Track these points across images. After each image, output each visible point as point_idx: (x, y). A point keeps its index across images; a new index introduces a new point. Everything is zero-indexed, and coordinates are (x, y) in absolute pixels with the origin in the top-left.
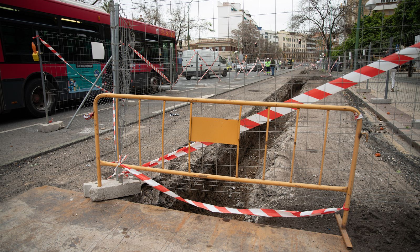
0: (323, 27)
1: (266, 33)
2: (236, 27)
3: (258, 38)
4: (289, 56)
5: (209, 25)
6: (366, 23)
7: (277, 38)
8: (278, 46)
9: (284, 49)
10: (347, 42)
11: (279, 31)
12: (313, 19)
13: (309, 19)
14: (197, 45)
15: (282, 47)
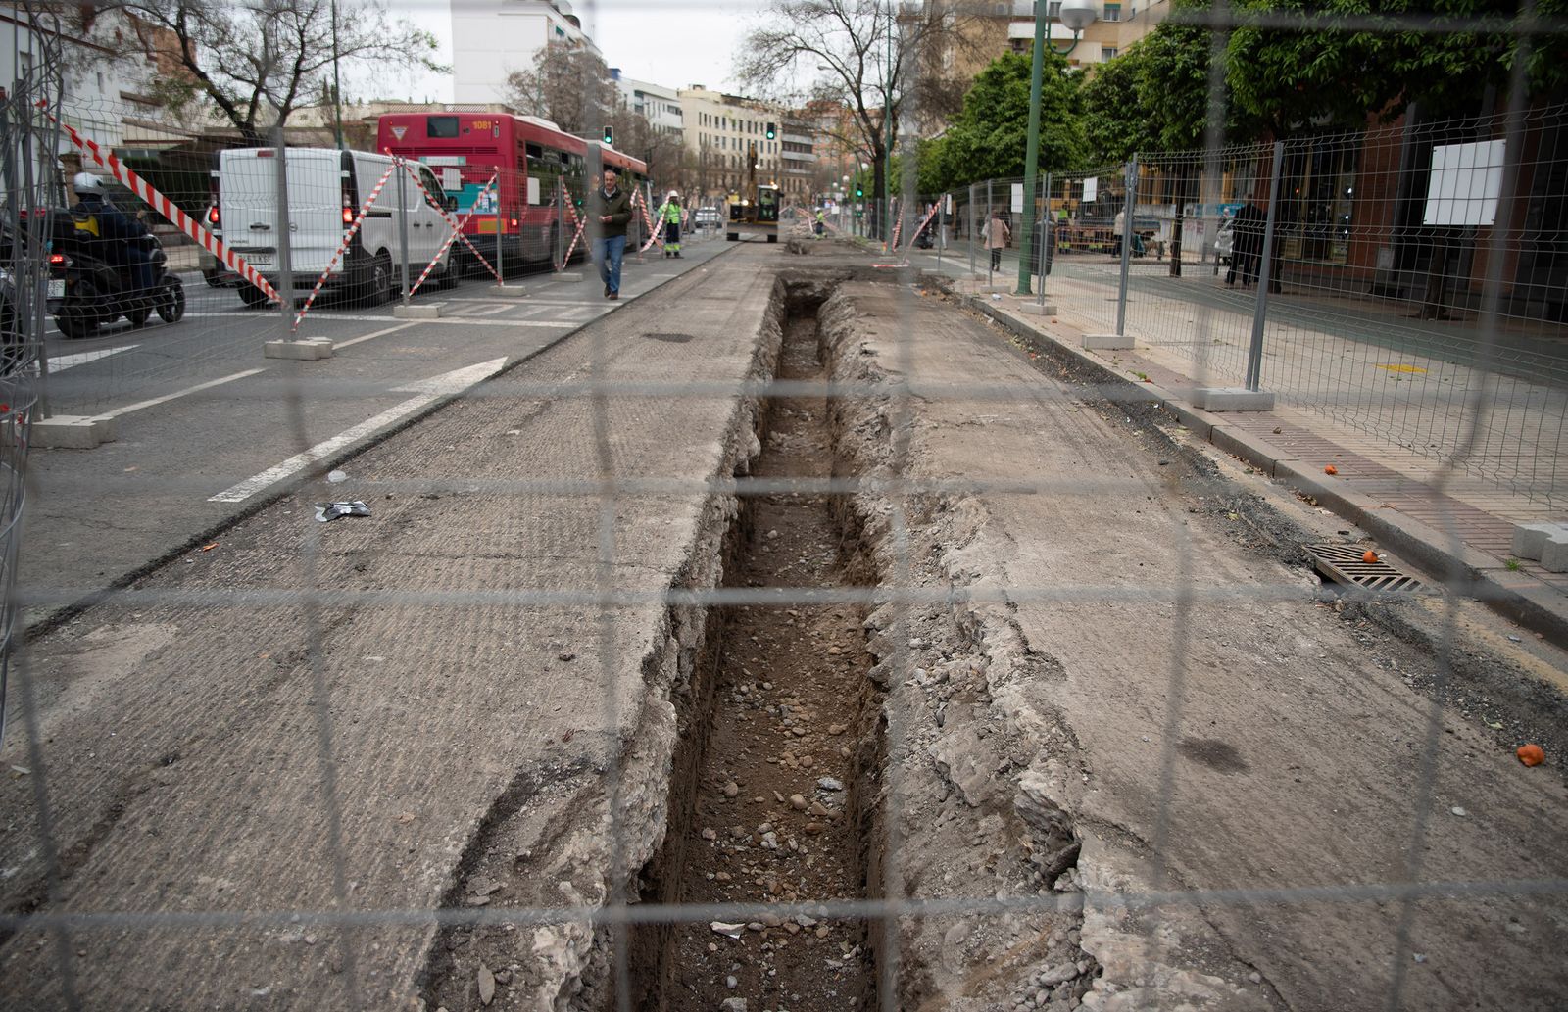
0: (859, 82)
1: (639, 94)
2: (527, 63)
3: (608, 110)
4: (720, 182)
5: (424, 44)
6: (1013, 79)
7: (678, 112)
8: (683, 145)
9: (704, 154)
10: (950, 143)
11: (684, 88)
12: (823, 51)
13: (809, 49)
14: (369, 126)
15: (696, 148)
